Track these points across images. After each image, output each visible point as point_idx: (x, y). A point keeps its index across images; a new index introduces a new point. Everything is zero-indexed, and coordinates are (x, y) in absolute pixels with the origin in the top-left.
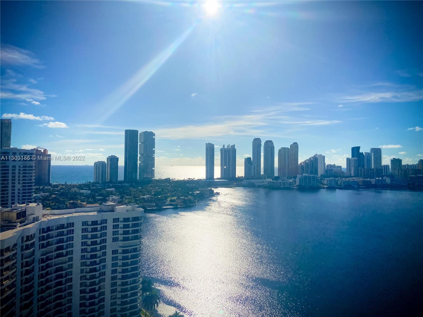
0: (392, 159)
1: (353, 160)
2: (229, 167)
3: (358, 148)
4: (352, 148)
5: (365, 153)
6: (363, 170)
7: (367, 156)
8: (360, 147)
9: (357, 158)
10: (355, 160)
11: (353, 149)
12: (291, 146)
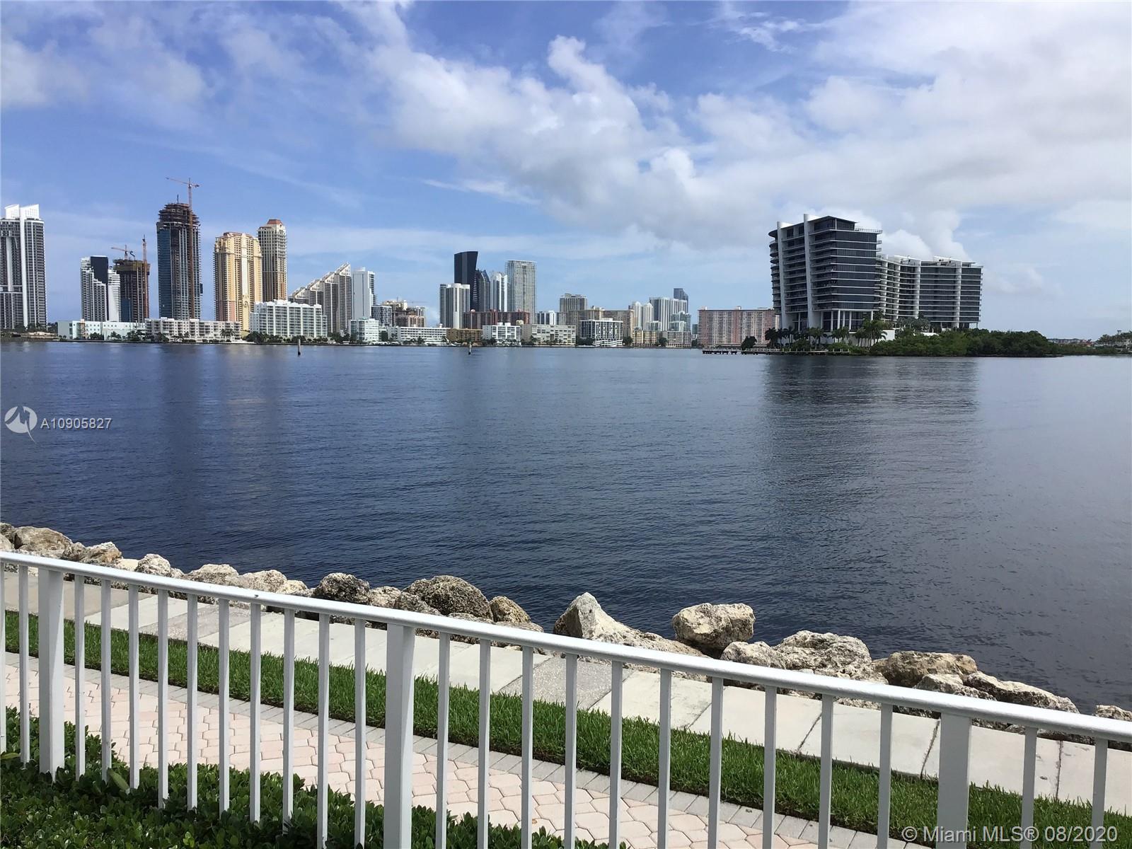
0: (565, 297)
1: (458, 290)
3: (472, 256)
4: (456, 255)
6: (479, 316)
8: (477, 252)
11: (458, 258)
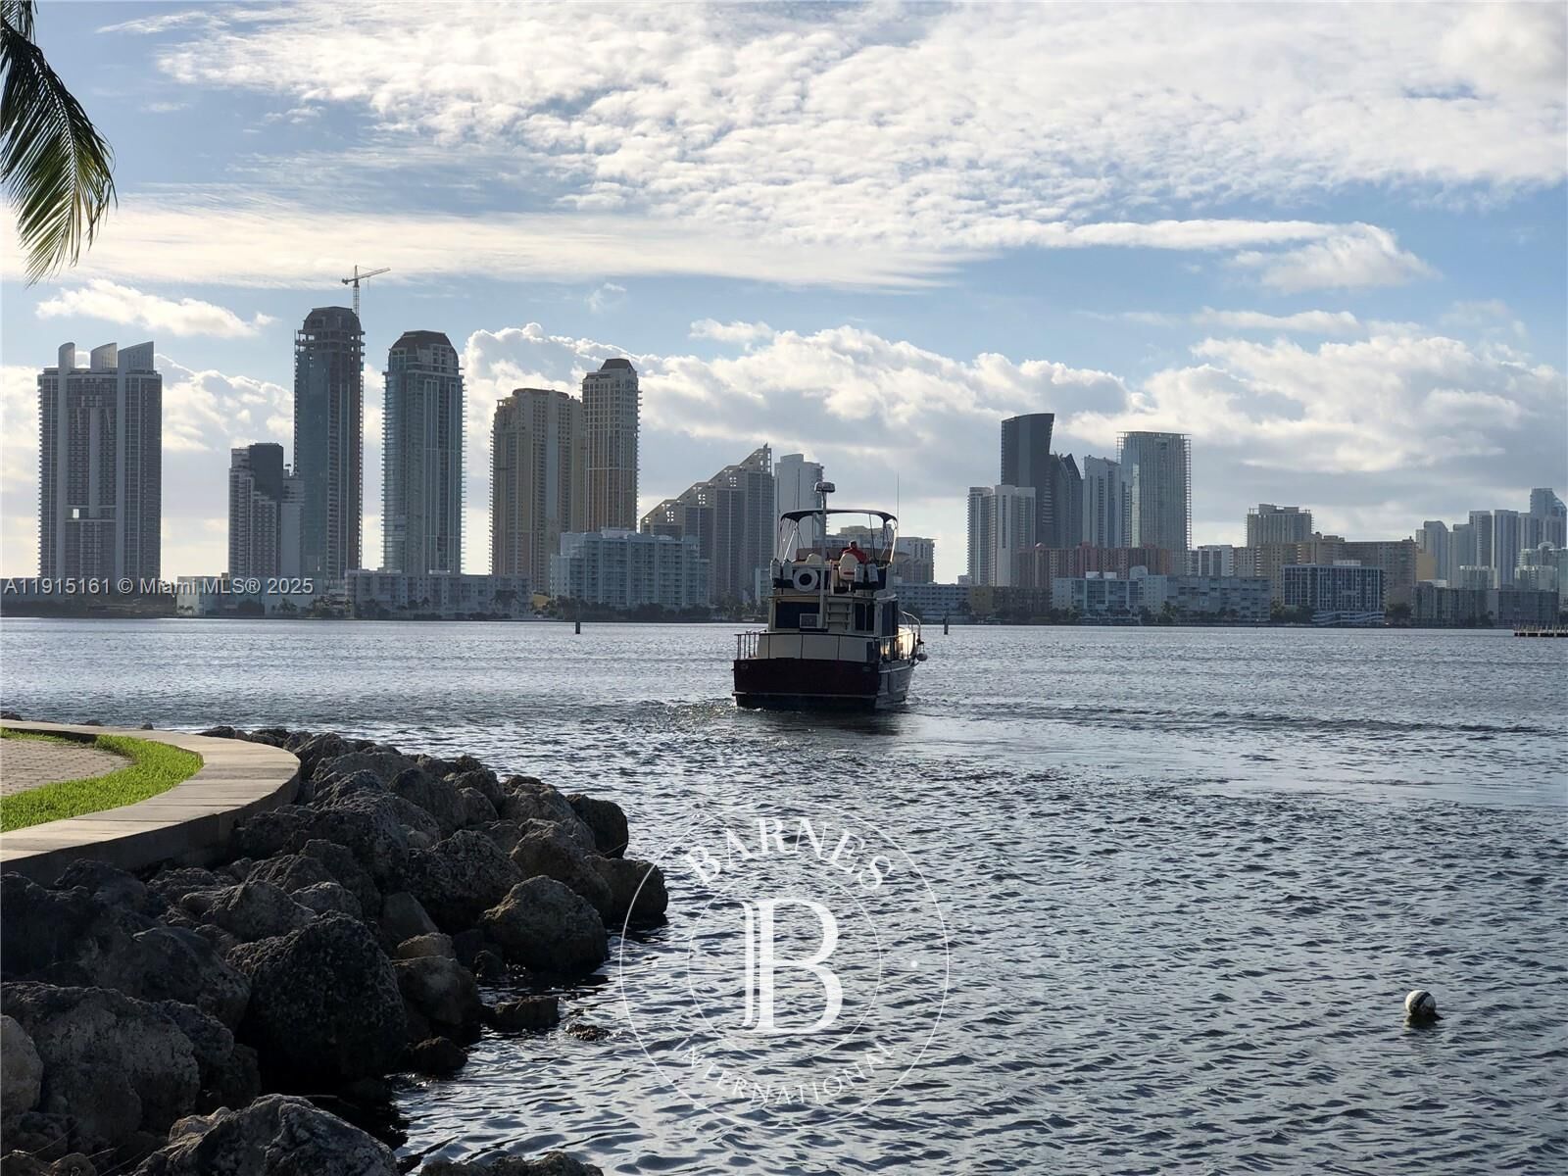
0: (1257, 512)
1: (1008, 499)
2: (104, 514)
3: (1041, 424)
4: (1005, 423)
5: (1089, 460)
7: (1101, 480)
8: (1050, 416)
9: (1031, 492)
10: (1016, 500)
11: (1011, 429)
12: (591, 384)
